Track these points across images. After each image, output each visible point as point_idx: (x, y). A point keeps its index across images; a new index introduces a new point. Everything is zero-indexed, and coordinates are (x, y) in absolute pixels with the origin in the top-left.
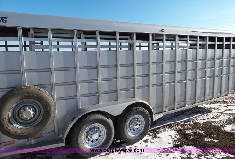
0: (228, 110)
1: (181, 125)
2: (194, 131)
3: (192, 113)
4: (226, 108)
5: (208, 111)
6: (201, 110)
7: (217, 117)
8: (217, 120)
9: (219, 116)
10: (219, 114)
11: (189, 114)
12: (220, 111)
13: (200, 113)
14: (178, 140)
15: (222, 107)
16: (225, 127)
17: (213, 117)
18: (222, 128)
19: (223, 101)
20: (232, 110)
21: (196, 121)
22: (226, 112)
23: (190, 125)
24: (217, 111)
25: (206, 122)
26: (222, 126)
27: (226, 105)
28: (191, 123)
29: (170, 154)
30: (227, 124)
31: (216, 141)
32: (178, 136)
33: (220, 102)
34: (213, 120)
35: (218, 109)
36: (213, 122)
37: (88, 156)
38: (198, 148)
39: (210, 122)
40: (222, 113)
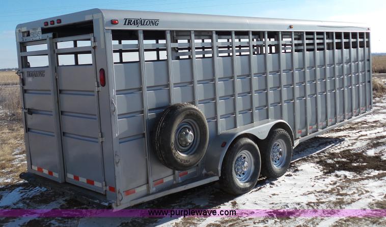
0: (362, 136)
1: (316, 158)
2: (336, 160)
3: (320, 145)
4: (358, 135)
5: (339, 140)
6: (329, 140)
7: (353, 144)
8: (354, 147)
9: (355, 143)
10: (354, 141)
11: (317, 147)
12: (354, 138)
13: (330, 144)
14: (324, 169)
15: (354, 134)
16: (367, 153)
17: (349, 145)
18: (364, 154)
19: (350, 128)
20: (366, 135)
21: (332, 152)
22: (361, 138)
23: (325, 156)
24: (349, 138)
25: (344, 151)
26: (363, 152)
27: (357, 131)
28: (326, 154)
29: (325, 179)
30: (368, 149)
31: (365, 164)
32: (321, 167)
33: (347, 129)
34: (350, 148)
35: (349, 136)
36: (351, 150)
37: (242, 193)
38: (350, 171)
39: (349, 150)
40: (356, 139)
